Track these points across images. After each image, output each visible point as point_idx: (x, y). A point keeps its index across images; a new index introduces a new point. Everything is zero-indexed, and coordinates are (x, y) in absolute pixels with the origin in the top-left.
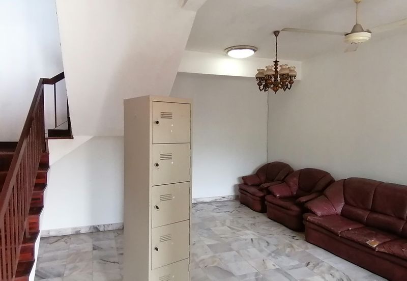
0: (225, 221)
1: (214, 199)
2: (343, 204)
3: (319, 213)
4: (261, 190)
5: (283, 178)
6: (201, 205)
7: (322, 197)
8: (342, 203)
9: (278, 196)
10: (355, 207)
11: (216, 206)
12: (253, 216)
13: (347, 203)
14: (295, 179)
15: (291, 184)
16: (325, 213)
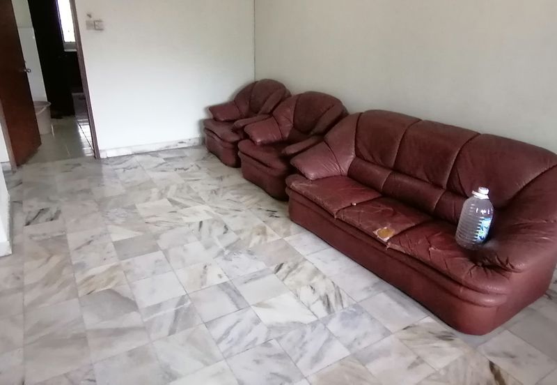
0: (167, 189)
1: (165, 145)
2: (352, 156)
3: (312, 175)
4: (235, 131)
5: (271, 108)
6: (138, 158)
7: (322, 145)
8: (350, 154)
9: (259, 141)
10: (369, 162)
11: (164, 159)
12: (219, 176)
13: (358, 155)
14: (289, 111)
15: (283, 119)
16: (323, 174)
